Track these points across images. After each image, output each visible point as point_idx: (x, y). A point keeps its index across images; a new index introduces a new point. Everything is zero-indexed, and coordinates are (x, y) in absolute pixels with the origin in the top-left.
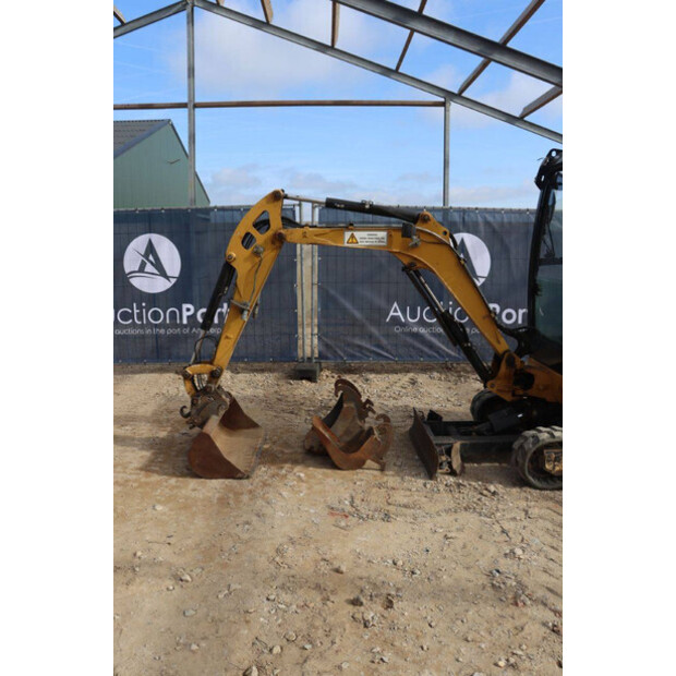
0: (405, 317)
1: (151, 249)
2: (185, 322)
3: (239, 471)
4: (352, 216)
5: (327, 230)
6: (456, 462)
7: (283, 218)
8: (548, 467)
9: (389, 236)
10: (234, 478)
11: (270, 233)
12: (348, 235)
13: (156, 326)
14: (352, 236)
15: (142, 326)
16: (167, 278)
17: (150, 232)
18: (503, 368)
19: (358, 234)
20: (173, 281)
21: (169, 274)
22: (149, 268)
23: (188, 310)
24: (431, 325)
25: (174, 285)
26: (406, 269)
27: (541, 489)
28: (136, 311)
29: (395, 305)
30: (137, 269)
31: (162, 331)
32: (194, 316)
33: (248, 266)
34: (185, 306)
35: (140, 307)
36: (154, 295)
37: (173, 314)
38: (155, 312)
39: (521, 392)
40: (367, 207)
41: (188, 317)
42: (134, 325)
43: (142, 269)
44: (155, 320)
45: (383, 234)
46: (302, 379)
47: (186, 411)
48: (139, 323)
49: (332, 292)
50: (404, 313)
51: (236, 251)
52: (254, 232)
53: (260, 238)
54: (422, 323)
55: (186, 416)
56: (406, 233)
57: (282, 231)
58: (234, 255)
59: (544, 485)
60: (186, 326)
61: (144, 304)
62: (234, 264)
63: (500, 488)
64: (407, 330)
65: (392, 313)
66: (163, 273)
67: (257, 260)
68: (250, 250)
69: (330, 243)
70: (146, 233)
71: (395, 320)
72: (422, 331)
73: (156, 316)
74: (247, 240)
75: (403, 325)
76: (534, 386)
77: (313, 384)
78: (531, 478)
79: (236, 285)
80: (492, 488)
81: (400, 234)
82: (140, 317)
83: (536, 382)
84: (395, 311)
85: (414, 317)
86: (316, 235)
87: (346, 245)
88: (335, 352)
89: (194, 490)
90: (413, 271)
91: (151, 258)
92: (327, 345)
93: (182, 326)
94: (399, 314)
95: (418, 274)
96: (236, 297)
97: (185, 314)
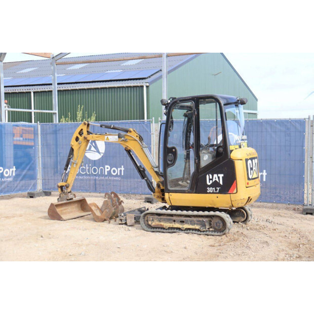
15: (89, 175)
20: (102, 154)
22: (93, 148)
23: (108, 168)
28: (87, 168)
31: (97, 178)
34: (106, 166)
35: (89, 166)
42: (86, 174)
48: (88, 173)
60: (106, 176)
66: (98, 152)
82: (89, 169)
91: (94, 144)
97: (106, 170)
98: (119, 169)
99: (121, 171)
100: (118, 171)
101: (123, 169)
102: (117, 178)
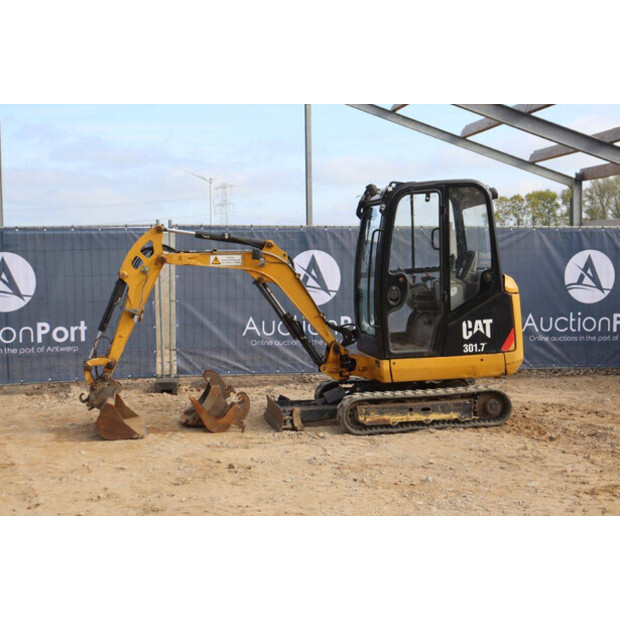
0: (261, 330)
1: (3, 267)
2: (40, 340)
3: (135, 433)
4: (214, 244)
5: (197, 255)
6: (297, 422)
7: (164, 246)
8: (361, 418)
9: (243, 258)
10: (131, 439)
11: (154, 257)
12: (212, 258)
13: (7, 345)
14: (216, 259)
16: (21, 297)
17: (3, 250)
18: (331, 355)
19: (220, 258)
21: (22, 293)
24: (285, 338)
25: (29, 303)
26: (256, 282)
27: (357, 435)
29: (251, 319)
32: (49, 334)
33: (137, 281)
36: (6, 313)
37: (27, 333)
38: (7, 331)
39: (347, 373)
40: (227, 237)
41: (43, 336)
44: (7, 339)
45: (238, 257)
46: (163, 392)
47: (84, 398)
49: (190, 308)
50: (259, 326)
51: (127, 271)
52: (141, 256)
53: (147, 261)
54: (277, 336)
56: (256, 256)
57: (163, 255)
58: (126, 273)
59: (359, 432)
62: (126, 281)
63: (327, 435)
64: (262, 343)
65: (248, 328)
67: (144, 277)
68: (139, 270)
69: (200, 264)
71: (251, 334)
72: (278, 344)
73: (8, 336)
74: (136, 262)
75: (259, 339)
76: (357, 368)
78: (349, 428)
79: (127, 296)
80: (321, 434)
81: (251, 256)
83: (358, 364)
84: (251, 325)
85: (269, 330)
86: (189, 259)
87: (211, 265)
88: (194, 366)
90: (261, 284)
92: (186, 361)
93: (36, 345)
94: (255, 328)
95: (265, 285)
96: (128, 305)
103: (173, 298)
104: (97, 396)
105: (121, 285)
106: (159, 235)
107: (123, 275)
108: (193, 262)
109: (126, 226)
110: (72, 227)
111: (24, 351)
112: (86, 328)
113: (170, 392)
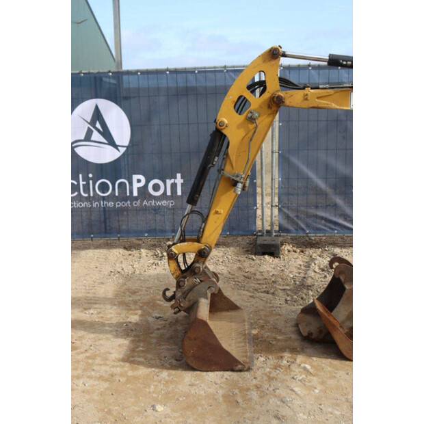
1: (97, 116)
2: (135, 194)
3: (237, 362)
5: (331, 91)
7: (281, 80)
10: (233, 370)
11: (266, 95)
13: (104, 198)
15: (89, 199)
16: (116, 146)
17: (97, 97)
20: (123, 150)
21: (117, 144)
22: (96, 136)
23: (139, 181)
25: (123, 154)
28: (82, 183)
30: (83, 138)
31: (110, 204)
32: (145, 187)
33: (241, 133)
34: (135, 177)
35: (86, 179)
36: (101, 165)
37: (122, 185)
38: (103, 184)
41: (138, 188)
42: (80, 198)
43: (88, 137)
44: (103, 192)
46: (264, 254)
47: (169, 294)
48: (86, 195)
51: (228, 118)
52: (247, 94)
53: (256, 100)
55: (170, 299)
57: (280, 94)
58: (226, 121)
60: (136, 199)
61: (90, 176)
62: (225, 132)
66: (111, 142)
67: (251, 126)
68: (244, 115)
70: (92, 98)
73: (104, 187)
74: (240, 104)
77: (276, 260)
79: (226, 154)
82: (86, 188)
86: (318, 98)
88: (297, 224)
89: (192, 385)
91: (98, 125)
92: (288, 217)
93: (132, 198)
96: (228, 168)
97: (136, 186)
98: (169, 182)
99: (174, 186)
100: (165, 187)
101: (179, 180)
102: (164, 203)
103: (276, 148)
104: (185, 295)
105: (218, 137)
106: (273, 62)
107: (222, 124)
108: (323, 103)
109: (225, 67)
110: (167, 70)
111: (120, 204)
112: (182, 181)
113: (272, 254)
